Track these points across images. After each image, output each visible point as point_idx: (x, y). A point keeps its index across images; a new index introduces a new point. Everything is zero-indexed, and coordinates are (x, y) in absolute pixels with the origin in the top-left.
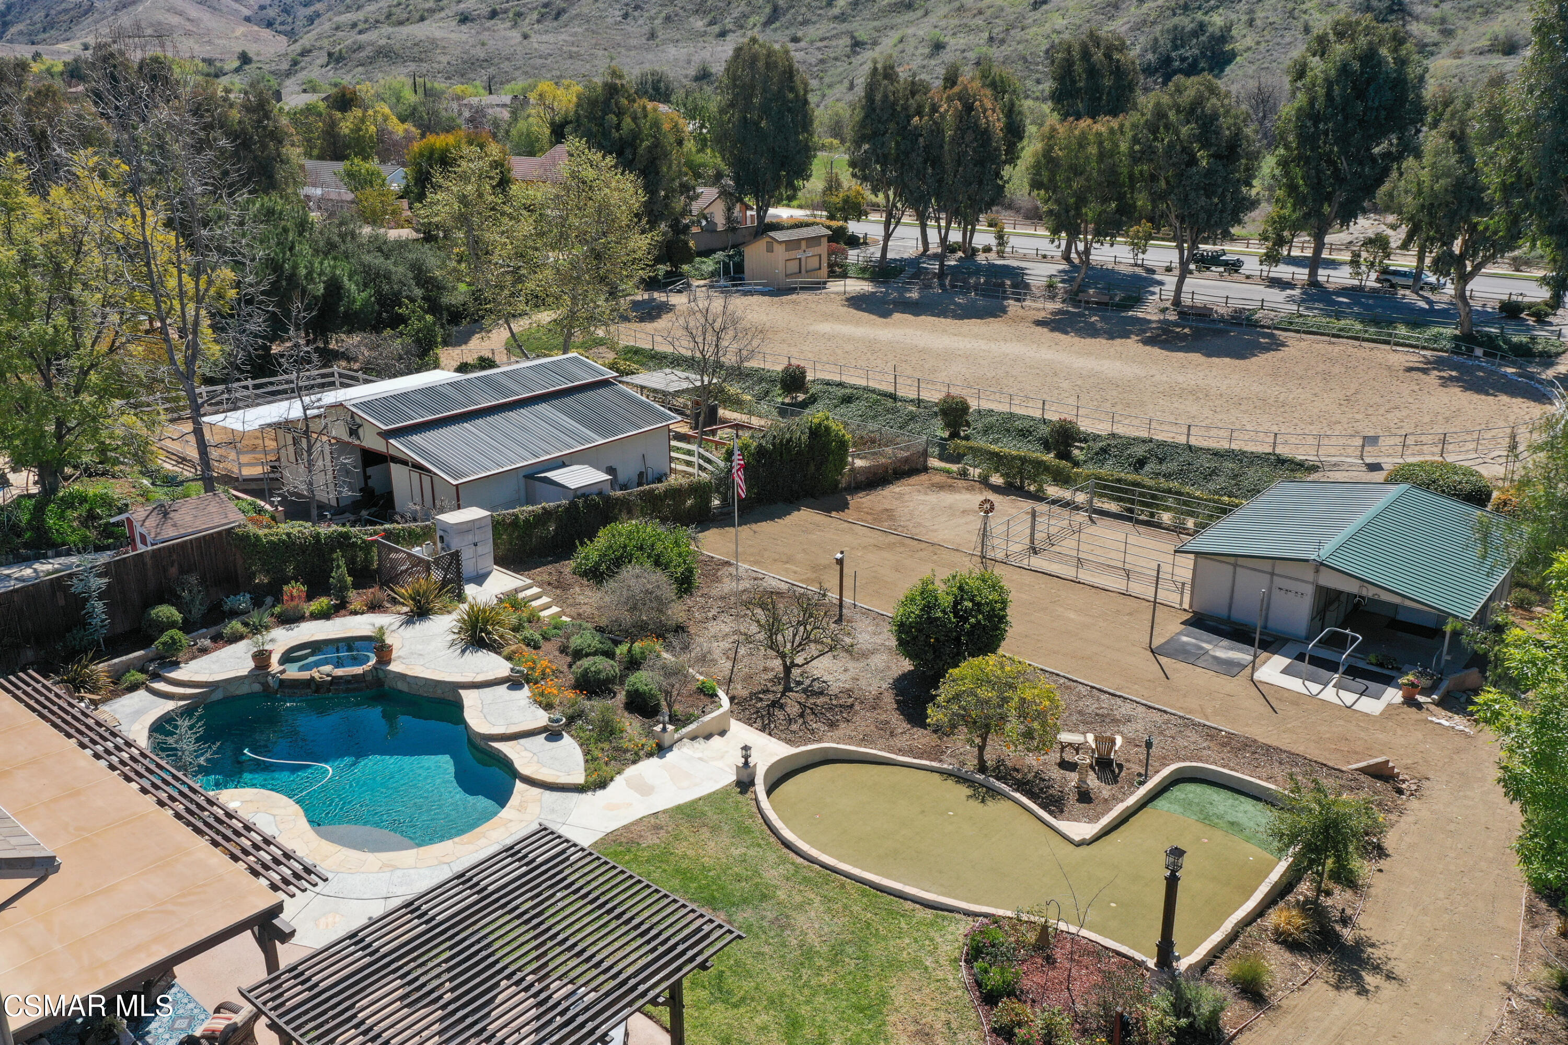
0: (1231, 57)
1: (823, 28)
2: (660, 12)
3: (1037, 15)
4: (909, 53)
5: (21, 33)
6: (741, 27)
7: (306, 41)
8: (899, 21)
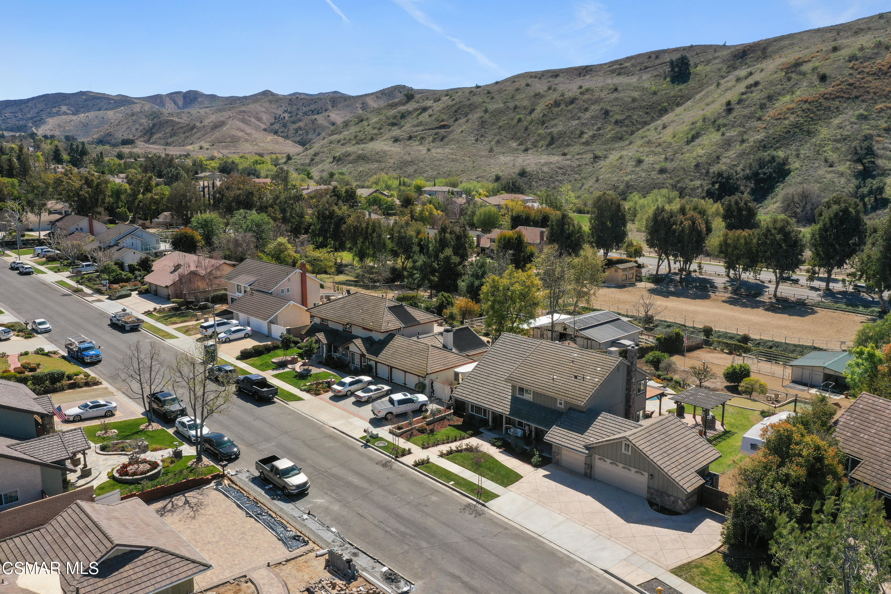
0: (788, 173)
1: (577, 148)
2: (494, 138)
3: (689, 147)
4: (625, 164)
5: (160, 138)
6: (536, 147)
7: (316, 147)
8: (617, 146)
